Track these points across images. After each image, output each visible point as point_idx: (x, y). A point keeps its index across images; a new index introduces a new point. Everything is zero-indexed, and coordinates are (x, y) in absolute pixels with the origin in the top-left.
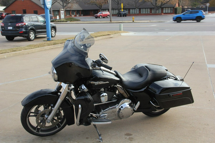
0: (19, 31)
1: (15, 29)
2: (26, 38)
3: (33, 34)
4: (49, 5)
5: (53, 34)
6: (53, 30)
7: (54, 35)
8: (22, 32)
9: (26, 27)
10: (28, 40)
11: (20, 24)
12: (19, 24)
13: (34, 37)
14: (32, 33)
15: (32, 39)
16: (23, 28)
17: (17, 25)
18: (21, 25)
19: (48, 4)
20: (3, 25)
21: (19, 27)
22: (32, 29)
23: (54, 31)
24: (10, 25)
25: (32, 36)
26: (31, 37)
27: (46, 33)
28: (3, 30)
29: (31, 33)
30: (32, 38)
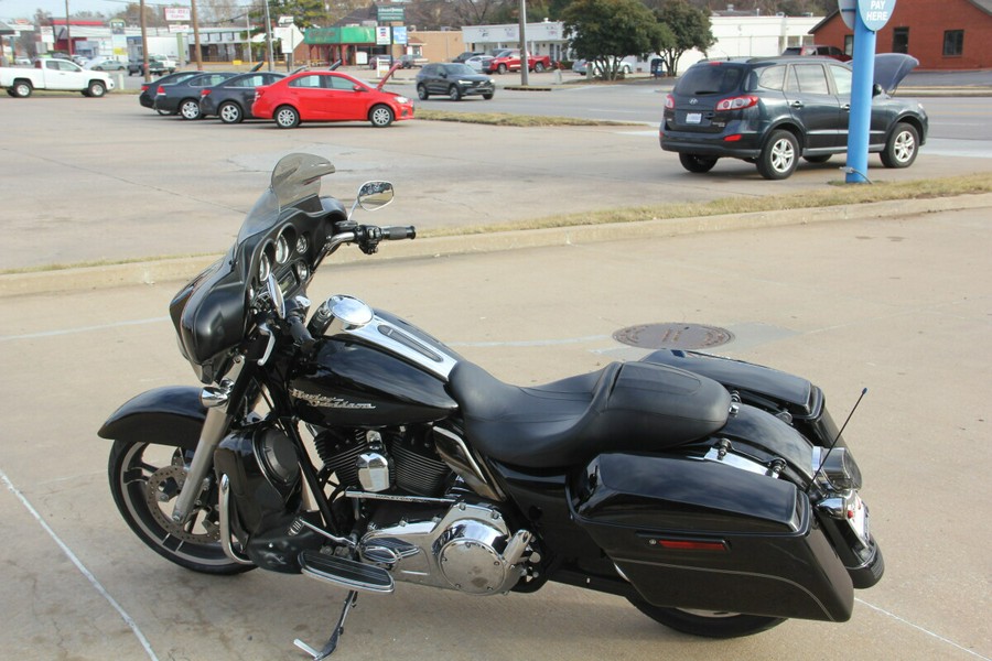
0: (726, 133)
1: (709, 123)
2: (752, 166)
3: (788, 149)
4: (878, 10)
5: (902, 153)
6: (903, 134)
7: (905, 156)
8: (737, 138)
9: (762, 116)
10: (760, 176)
11: (732, 104)
12: (730, 102)
13: (791, 162)
14: (784, 142)
15: (780, 170)
16: (746, 119)
17: (721, 106)
18: (735, 106)
19: (874, 10)
20: (671, 106)
21: (728, 116)
22: (786, 126)
23: (911, 138)
24: (696, 104)
25: (783, 155)
26: (775, 164)
27: (845, 144)
28: (667, 127)
29: (779, 146)
30: (780, 167)
